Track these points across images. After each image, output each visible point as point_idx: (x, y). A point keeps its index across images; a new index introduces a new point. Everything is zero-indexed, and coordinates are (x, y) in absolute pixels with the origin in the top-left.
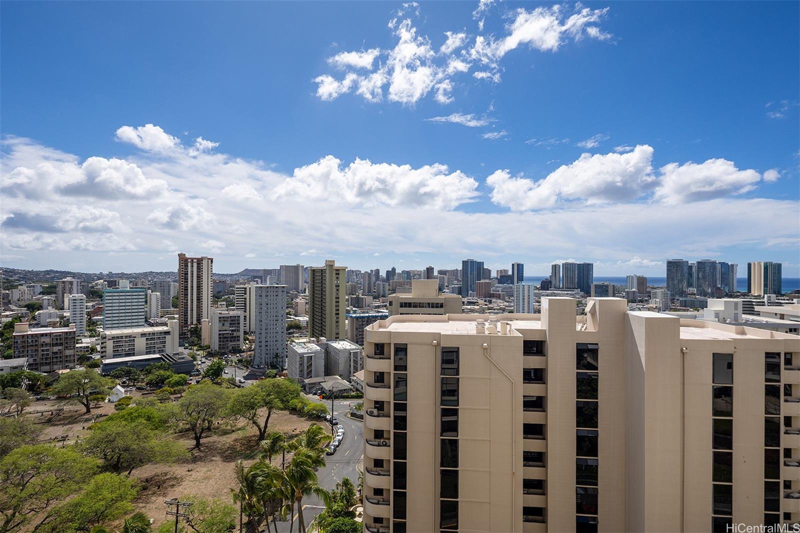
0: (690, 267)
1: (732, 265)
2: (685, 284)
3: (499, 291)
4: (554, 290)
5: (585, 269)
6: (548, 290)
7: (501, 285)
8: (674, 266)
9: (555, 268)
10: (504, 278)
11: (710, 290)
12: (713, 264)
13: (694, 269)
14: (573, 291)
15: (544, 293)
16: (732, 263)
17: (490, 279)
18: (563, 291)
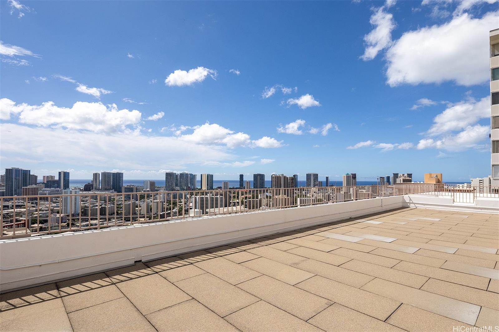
0: (177, 176)
1: (195, 175)
2: (174, 185)
3: (46, 194)
4: (95, 191)
5: (118, 176)
6: (90, 191)
7: (48, 189)
8: (169, 175)
9: (96, 175)
10: (50, 183)
11: (185, 188)
12: (187, 174)
13: (178, 177)
14: (109, 191)
15: (87, 193)
16: (195, 174)
17: (36, 184)
18: (102, 191)
